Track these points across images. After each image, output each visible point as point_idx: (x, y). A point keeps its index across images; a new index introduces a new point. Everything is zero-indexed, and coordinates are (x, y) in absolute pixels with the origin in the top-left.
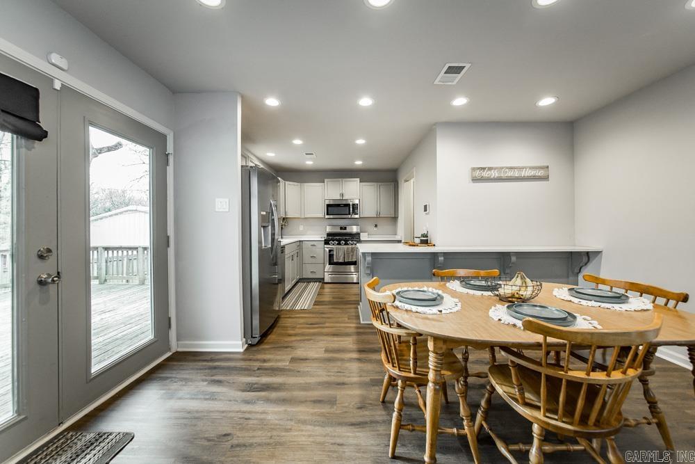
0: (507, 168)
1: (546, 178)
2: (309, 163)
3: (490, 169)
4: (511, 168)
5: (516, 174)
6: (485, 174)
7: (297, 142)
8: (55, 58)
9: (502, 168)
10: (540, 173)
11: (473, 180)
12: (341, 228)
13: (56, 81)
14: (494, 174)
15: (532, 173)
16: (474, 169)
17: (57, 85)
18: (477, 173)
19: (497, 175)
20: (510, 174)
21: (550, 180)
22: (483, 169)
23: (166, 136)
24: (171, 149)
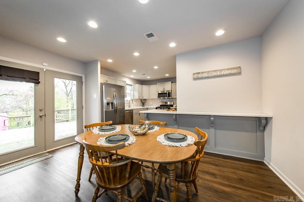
0: (213, 71)
1: (240, 73)
2: (149, 78)
3: (203, 73)
4: (215, 71)
5: (218, 73)
6: (200, 76)
7: (134, 71)
8: (44, 64)
9: (209, 72)
10: (235, 71)
11: (194, 79)
12: (165, 103)
13: (44, 69)
14: (205, 75)
15: (229, 72)
16: (194, 74)
17: (45, 70)
18: (196, 76)
19: (207, 75)
20: (214, 74)
21: (242, 74)
22: (199, 73)
23: (82, 77)
24: (84, 80)
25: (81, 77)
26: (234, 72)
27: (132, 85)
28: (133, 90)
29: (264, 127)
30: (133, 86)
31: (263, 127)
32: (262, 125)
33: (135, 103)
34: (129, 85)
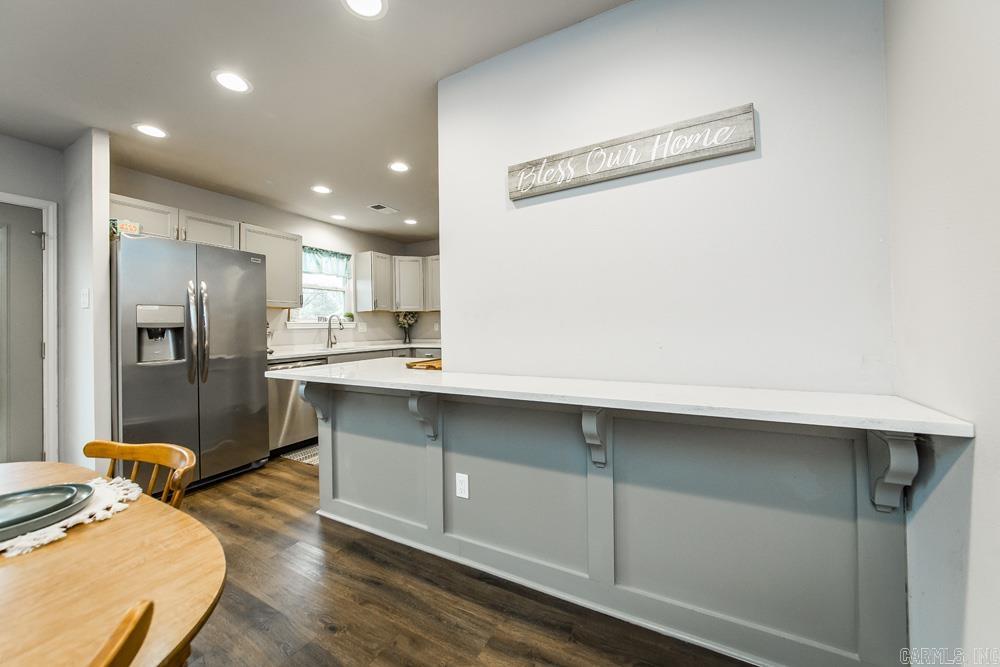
0: (601, 146)
1: (750, 149)
2: (412, 223)
3: (553, 160)
4: (611, 145)
6: (541, 179)
9: (585, 151)
10: (719, 136)
11: (513, 200)
14: (566, 172)
15: (690, 142)
16: (512, 171)
18: (522, 181)
19: (572, 173)
20: (608, 165)
21: (763, 154)
22: (535, 165)
23: (41, 210)
24: (50, 226)
25: (37, 214)
26: (715, 141)
27: (349, 256)
28: (352, 276)
29: (907, 492)
30: (352, 258)
31: (900, 491)
32: (888, 480)
33: (363, 328)
34: (336, 254)
